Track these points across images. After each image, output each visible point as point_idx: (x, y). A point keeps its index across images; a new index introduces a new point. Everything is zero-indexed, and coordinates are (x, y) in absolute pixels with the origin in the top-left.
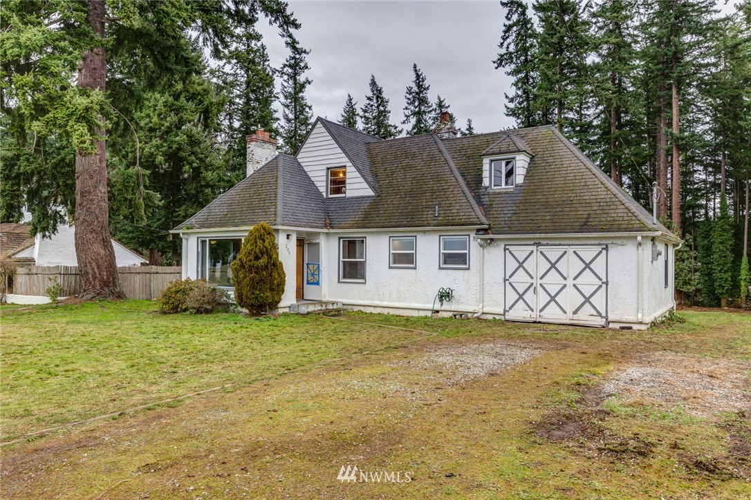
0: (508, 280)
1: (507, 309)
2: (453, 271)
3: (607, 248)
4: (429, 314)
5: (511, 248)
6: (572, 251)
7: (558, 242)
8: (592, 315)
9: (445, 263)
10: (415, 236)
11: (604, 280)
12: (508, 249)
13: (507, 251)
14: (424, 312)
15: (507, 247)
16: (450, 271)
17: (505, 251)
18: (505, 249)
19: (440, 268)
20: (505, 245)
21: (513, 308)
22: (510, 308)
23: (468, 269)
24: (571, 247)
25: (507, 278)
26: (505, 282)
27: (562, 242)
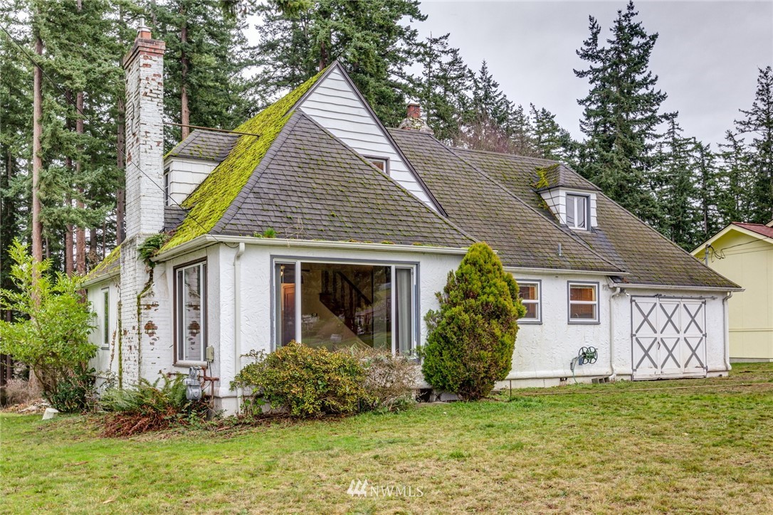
0: (635, 335)
1: (635, 368)
2: (583, 326)
3: (705, 303)
4: (556, 383)
5: (637, 300)
6: (682, 304)
7: (672, 295)
8: (697, 367)
9: (573, 316)
10: (540, 281)
11: (704, 333)
12: (634, 301)
13: (634, 303)
14: (550, 381)
15: (633, 298)
16: (579, 326)
17: (631, 302)
18: (632, 301)
19: (569, 323)
20: (632, 296)
21: (640, 367)
22: (637, 367)
23: (598, 323)
24: (683, 300)
25: (634, 333)
26: (632, 337)
27: (676, 295)
